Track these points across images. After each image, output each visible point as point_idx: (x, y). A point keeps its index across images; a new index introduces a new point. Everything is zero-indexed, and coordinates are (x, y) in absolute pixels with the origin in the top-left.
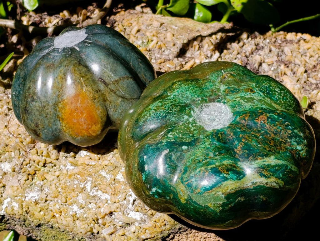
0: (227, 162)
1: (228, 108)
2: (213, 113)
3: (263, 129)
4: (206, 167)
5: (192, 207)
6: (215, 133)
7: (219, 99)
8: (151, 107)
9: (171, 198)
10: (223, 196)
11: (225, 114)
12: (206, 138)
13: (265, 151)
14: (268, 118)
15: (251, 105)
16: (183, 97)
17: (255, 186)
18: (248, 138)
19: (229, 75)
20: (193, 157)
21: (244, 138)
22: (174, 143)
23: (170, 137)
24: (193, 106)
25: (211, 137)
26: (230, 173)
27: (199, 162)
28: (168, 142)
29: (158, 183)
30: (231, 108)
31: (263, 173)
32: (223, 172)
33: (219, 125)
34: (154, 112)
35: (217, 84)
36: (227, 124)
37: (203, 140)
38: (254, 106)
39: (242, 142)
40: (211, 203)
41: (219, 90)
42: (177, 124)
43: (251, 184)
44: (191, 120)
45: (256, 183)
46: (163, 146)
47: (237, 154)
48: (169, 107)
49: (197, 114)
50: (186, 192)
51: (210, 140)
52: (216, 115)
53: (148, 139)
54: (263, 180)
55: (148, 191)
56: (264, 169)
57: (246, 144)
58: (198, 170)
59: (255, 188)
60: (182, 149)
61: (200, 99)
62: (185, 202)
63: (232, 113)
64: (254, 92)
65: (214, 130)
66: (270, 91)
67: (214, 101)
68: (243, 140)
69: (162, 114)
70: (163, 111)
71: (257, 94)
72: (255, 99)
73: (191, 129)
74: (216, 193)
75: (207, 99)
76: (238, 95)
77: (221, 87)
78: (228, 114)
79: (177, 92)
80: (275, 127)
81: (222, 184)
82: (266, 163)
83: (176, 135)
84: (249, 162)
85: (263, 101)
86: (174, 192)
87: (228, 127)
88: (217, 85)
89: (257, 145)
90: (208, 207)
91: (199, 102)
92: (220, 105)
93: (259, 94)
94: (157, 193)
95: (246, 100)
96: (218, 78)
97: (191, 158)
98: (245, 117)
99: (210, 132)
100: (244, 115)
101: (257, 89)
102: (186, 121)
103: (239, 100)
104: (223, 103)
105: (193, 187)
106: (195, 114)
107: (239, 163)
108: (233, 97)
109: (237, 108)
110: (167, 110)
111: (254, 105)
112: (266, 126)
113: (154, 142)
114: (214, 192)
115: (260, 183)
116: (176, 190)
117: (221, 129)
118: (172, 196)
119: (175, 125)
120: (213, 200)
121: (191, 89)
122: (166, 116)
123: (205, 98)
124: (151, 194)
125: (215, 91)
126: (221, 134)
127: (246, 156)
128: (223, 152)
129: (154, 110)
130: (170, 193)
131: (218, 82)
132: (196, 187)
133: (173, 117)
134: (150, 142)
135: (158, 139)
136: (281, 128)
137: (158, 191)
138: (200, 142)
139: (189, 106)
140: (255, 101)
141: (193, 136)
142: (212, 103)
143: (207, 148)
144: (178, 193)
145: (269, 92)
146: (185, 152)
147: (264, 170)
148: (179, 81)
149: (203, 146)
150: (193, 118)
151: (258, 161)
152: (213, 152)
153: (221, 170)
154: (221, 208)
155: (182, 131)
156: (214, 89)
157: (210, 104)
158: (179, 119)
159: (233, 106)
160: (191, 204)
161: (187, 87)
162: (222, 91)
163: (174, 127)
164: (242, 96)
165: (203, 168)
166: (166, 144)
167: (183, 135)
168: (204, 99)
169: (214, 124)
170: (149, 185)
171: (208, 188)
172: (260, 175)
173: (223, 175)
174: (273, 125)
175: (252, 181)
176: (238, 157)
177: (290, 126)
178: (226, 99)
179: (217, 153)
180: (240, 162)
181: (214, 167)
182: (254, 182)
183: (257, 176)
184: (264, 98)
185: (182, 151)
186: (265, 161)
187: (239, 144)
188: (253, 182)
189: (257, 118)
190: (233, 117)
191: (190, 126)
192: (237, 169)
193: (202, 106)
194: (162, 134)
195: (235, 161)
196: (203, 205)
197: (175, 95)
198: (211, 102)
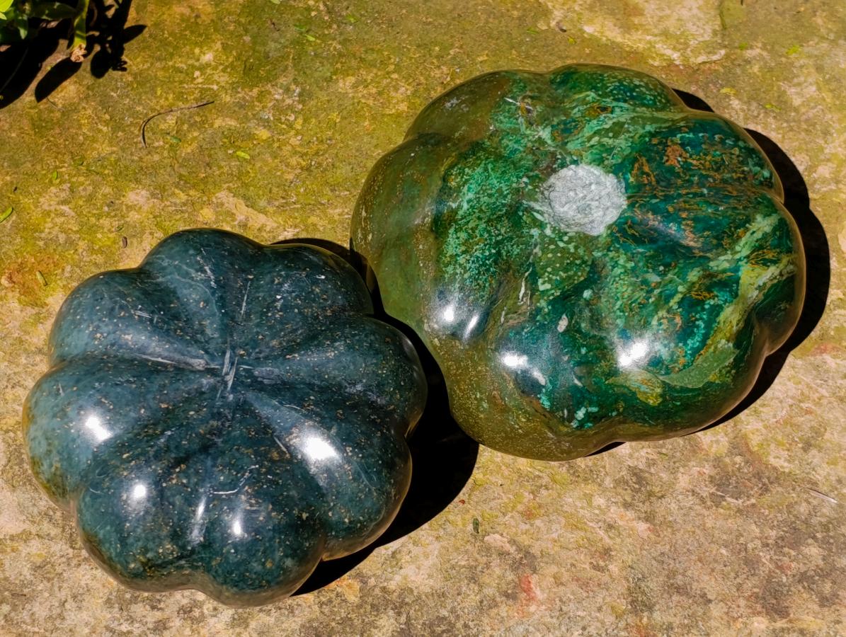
0: (694, 275)
1: (592, 170)
2: (572, 194)
3: (691, 173)
4: (667, 307)
5: (679, 403)
6: (618, 232)
7: (559, 161)
8: (451, 250)
9: (621, 410)
10: (731, 345)
11: (598, 183)
12: (609, 250)
13: (738, 214)
14: (683, 145)
15: (626, 140)
16: (490, 196)
17: (766, 291)
18: (687, 207)
19: (529, 101)
20: (619, 303)
21: (679, 210)
22: (565, 297)
23: (547, 290)
24: (524, 202)
25: (619, 244)
26: (716, 293)
27: (642, 306)
28: (551, 301)
29: (587, 395)
30: (599, 165)
31: (767, 257)
32: (705, 297)
33: (608, 212)
34: (468, 257)
35: (528, 132)
36: (623, 202)
37: (607, 259)
38: (632, 137)
39: (684, 219)
40: (713, 372)
41: (541, 141)
42: (532, 257)
43: (756, 293)
44: (548, 231)
45: (765, 284)
46: (548, 314)
47: (694, 248)
48: (489, 232)
49: (549, 215)
50: (654, 380)
51: (621, 251)
52: (582, 195)
53: (502, 319)
54: (773, 271)
55: (567, 423)
56: (763, 249)
57: (695, 220)
58: (654, 322)
59: (766, 296)
60: (585, 299)
61: (525, 180)
62: (660, 400)
63: (611, 175)
64: (610, 109)
65: (609, 227)
66: (631, 92)
67: (554, 171)
68: (684, 215)
69: (487, 253)
70: (485, 245)
71: (617, 110)
72: (624, 123)
73: (569, 249)
74: (716, 348)
75: (536, 172)
76: (587, 132)
77: (541, 133)
78: (603, 180)
79: (468, 191)
80: (708, 158)
81: (719, 323)
82: (759, 235)
83: (554, 278)
84: (729, 252)
85: (638, 117)
86: (623, 394)
87: (628, 206)
88: (531, 134)
89: (717, 210)
90: (710, 384)
91: (530, 187)
92: (571, 173)
93: (621, 107)
94: (588, 416)
95: (611, 135)
96: (517, 119)
97: (617, 307)
98: (640, 168)
99: (605, 235)
100: (636, 165)
101: (608, 100)
102: (542, 240)
103: (599, 142)
104: (571, 163)
105: (666, 363)
106: (546, 215)
107: (711, 264)
108: (580, 141)
109: (608, 159)
110: (491, 240)
111: (632, 135)
112: (691, 164)
113: (522, 319)
114: (713, 348)
115: (771, 280)
116: (628, 388)
117: (620, 218)
118: (621, 406)
119: (531, 261)
120: (715, 365)
121: (492, 169)
122: (499, 253)
123: (531, 174)
124: (575, 426)
125: (537, 149)
126: (630, 227)
127: (715, 242)
128: (668, 260)
129: (464, 252)
130: (616, 401)
131: (524, 126)
132: (672, 358)
133: (512, 246)
134: (511, 322)
135: (525, 307)
136: (718, 153)
137: (591, 412)
138: (604, 266)
139: (518, 208)
140: (626, 126)
141: (584, 262)
142: (553, 176)
143: (633, 270)
144: (634, 393)
145: (632, 95)
146: (595, 302)
147: (765, 251)
148: (452, 167)
149: (618, 271)
150: (548, 226)
151: (743, 240)
152: (650, 270)
153: (700, 297)
154: (733, 371)
155: (558, 265)
156: (530, 145)
157: (552, 180)
158: (527, 244)
159: (598, 159)
160: (674, 399)
161: (479, 170)
162: (549, 142)
163: (533, 264)
164: (596, 129)
165: (662, 313)
166: (550, 307)
167: (566, 270)
168: (532, 176)
169: (595, 215)
170: (566, 412)
171: (698, 346)
172: (764, 264)
173: (709, 304)
174: (701, 154)
175: (756, 286)
176: (701, 254)
177: (726, 139)
178: (570, 154)
179: (661, 268)
180: (712, 261)
181: (682, 299)
182: (761, 284)
183: (758, 269)
184: (634, 111)
185: (588, 303)
186: (754, 232)
187: (683, 227)
188: (759, 286)
189: (665, 158)
190: (619, 181)
191: (561, 244)
192: (719, 278)
193: (543, 193)
194: (525, 294)
195: (701, 265)
196: (701, 386)
197: (469, 202)
198: (549, 175)
